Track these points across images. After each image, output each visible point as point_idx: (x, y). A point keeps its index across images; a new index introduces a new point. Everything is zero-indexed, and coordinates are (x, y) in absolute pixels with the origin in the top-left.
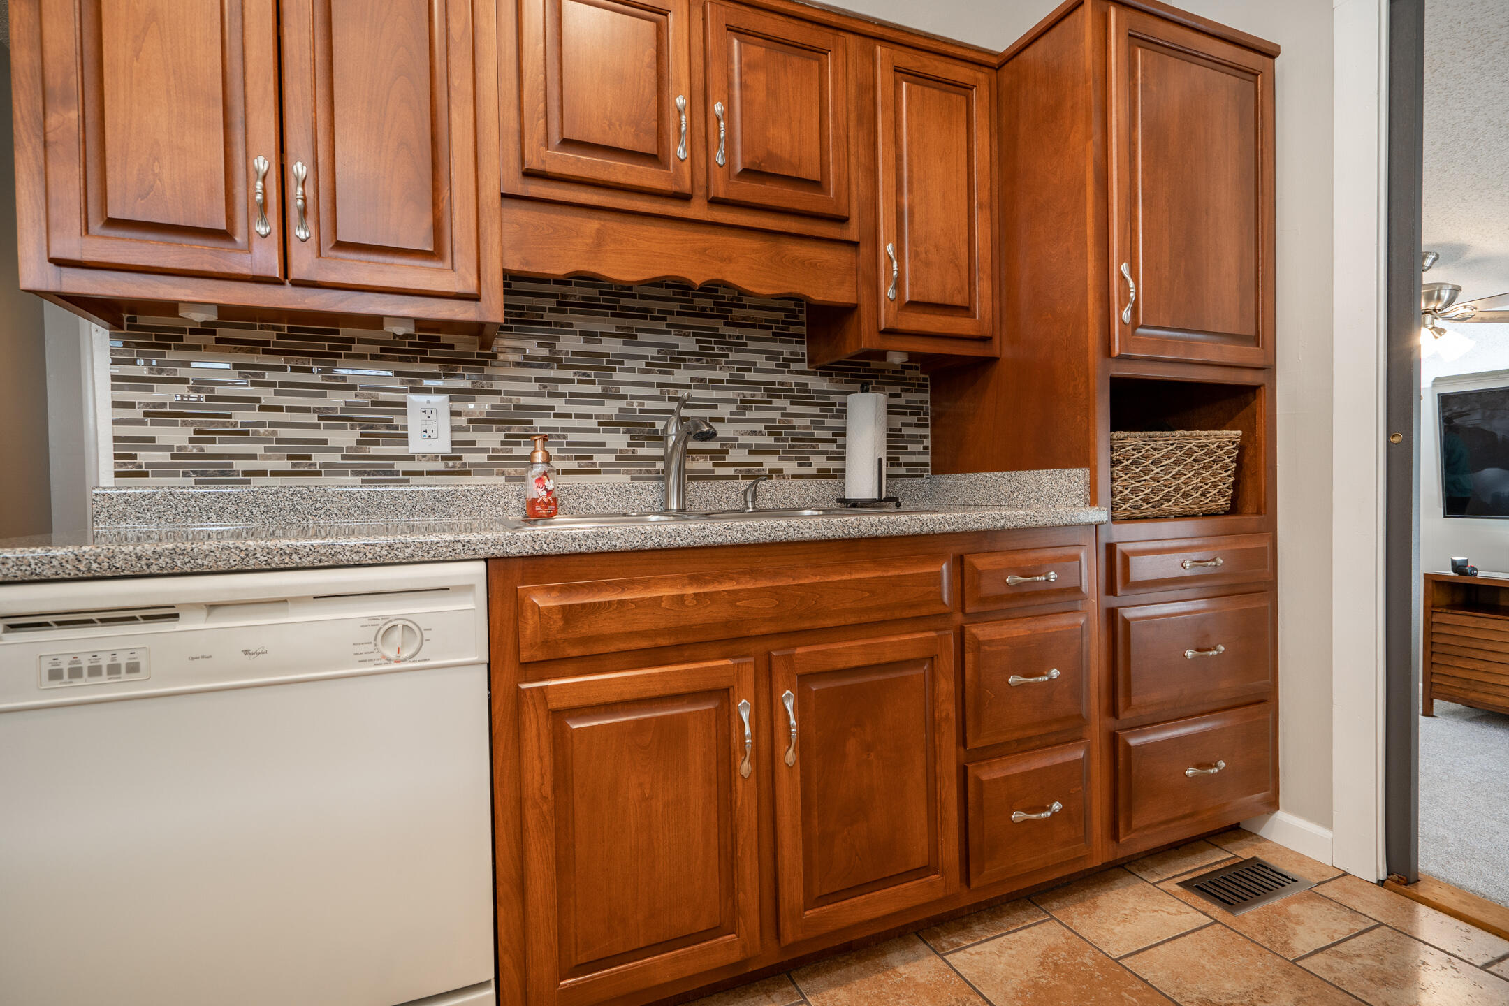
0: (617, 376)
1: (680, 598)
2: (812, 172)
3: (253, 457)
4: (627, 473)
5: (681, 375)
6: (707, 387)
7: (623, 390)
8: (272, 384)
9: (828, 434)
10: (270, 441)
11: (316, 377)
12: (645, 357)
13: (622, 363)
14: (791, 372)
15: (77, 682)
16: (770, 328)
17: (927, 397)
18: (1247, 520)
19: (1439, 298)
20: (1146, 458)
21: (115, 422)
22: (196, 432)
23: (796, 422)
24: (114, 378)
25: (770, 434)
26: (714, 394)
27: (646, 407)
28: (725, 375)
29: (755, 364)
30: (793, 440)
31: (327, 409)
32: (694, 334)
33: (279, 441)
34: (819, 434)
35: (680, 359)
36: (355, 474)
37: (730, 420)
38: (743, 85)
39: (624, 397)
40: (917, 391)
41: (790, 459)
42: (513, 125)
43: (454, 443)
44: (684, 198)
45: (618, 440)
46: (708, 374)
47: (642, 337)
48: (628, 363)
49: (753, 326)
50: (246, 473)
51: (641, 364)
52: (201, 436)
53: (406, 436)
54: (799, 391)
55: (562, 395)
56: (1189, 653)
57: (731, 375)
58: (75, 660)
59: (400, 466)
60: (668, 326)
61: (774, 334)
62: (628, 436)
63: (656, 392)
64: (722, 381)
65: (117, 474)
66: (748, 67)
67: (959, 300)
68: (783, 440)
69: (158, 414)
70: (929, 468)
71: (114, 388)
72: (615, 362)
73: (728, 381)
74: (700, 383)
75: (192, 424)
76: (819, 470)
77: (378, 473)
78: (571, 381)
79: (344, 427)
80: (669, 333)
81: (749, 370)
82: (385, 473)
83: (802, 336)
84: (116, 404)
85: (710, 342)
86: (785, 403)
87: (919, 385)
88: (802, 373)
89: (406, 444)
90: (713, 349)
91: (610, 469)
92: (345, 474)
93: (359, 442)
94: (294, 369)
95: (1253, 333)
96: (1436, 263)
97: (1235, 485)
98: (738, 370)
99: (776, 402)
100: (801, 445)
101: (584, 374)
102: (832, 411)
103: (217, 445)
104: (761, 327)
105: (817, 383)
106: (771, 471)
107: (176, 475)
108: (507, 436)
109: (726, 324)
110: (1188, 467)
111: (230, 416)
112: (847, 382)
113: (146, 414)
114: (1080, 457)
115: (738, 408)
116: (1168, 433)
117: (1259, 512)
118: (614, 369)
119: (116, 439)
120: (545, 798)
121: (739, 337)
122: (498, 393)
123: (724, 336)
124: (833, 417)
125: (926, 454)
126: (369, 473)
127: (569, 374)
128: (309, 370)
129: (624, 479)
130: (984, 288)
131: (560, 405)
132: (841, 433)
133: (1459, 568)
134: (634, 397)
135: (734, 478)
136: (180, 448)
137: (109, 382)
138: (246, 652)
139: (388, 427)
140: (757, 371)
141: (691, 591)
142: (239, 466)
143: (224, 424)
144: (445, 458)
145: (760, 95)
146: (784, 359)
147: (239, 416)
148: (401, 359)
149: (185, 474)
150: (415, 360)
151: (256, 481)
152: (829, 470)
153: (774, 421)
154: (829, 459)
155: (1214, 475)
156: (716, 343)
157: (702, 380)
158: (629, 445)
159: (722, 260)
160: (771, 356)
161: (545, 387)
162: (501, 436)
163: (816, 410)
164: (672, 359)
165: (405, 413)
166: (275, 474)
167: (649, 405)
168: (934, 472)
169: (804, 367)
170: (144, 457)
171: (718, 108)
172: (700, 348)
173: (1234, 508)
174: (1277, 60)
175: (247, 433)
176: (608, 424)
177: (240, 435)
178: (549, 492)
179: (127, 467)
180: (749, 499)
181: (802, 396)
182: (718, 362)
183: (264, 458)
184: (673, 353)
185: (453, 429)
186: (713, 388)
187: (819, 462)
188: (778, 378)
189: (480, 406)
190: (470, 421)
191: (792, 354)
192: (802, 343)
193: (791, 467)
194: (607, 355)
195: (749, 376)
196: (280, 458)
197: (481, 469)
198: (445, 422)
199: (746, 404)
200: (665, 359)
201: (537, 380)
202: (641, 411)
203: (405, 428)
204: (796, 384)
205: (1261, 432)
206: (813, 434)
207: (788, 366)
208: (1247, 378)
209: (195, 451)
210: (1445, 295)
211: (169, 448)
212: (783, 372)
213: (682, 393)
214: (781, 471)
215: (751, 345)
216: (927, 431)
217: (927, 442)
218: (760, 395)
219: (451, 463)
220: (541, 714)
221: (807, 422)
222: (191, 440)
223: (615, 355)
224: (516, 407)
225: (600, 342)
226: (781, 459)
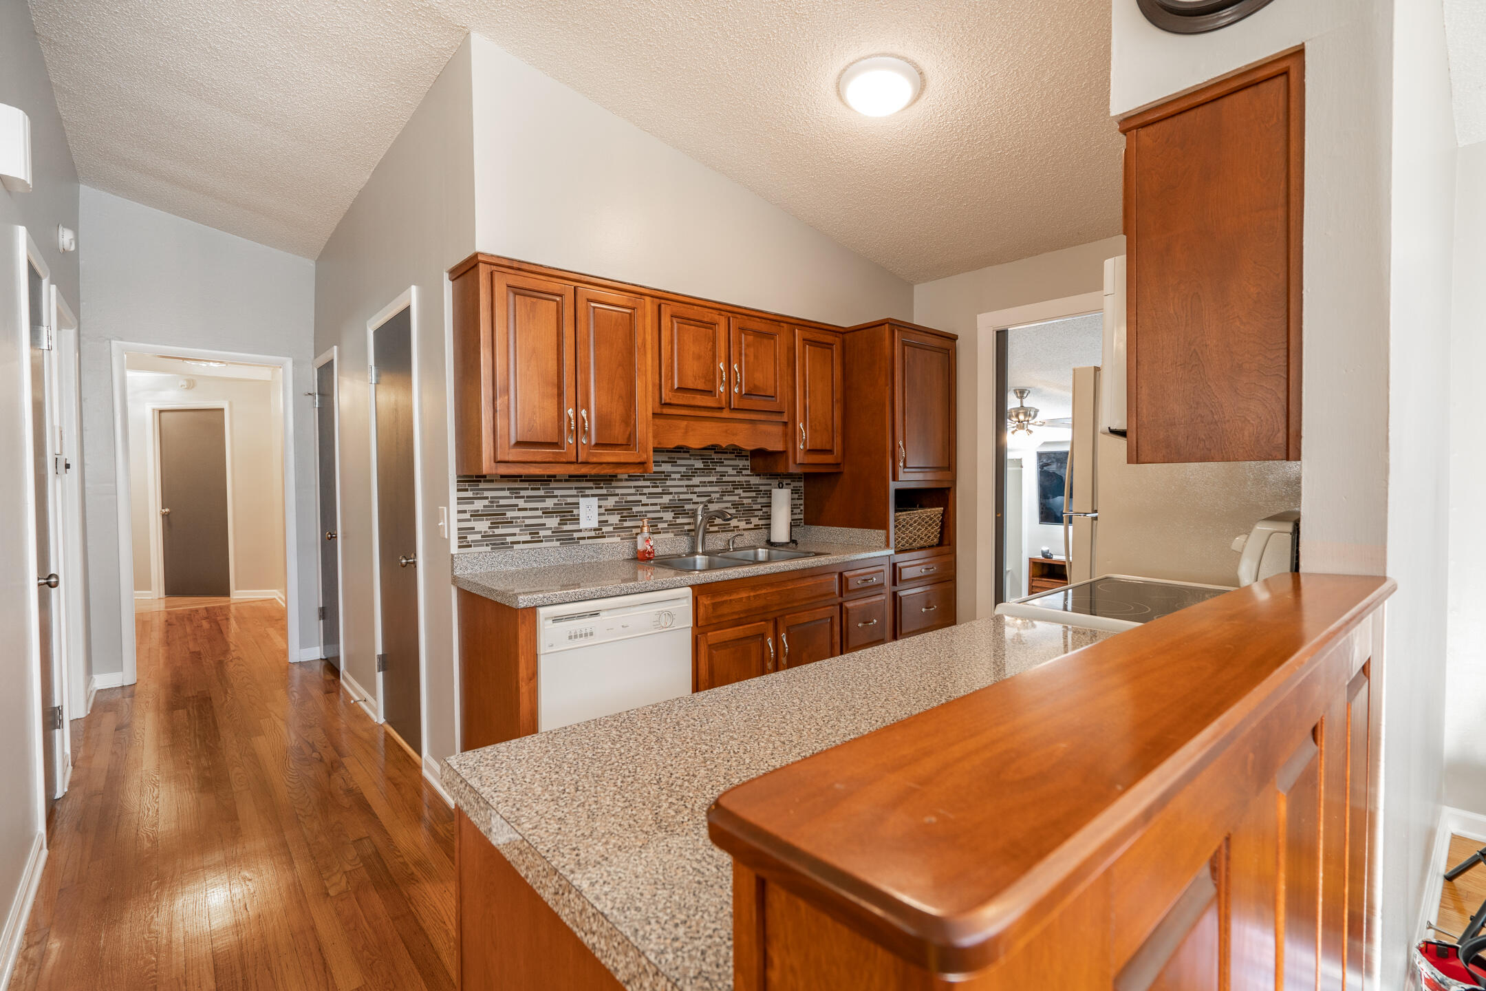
0: (669, 483)
1: (749, 597)
2: (770, 392)
3: (515, 535)
4: (672, 532)
5: (696, 481)
6: (706, 486)
7: (671, 490)
8: (523, 497)
9: (759, 507)
10: (522, 526)
11: (541, 493)
12: (680, 472)
13: (670, 476)
14: (743, 475)
15: (576, 640)
16: (734, 453)
17: (802, 484)
18: (945, 549)
19: (1030, 415)
20: (907, 523)
21: (459, 521)
22: (492, 523)
23: (745, 501)
24: (458, 499)
25: (734, 508)
26: (709, 489)
27: (681, 498)
28: (714, 479)
29: (727, 472)
30: (744, 510)
31: (546, 508)
32: (702, 459)
33: (526, 526)
34: (755, 507)
35: (695, 472)
36: (557, 540)
37: (717, 502)
38: (745, 355)
39: (671, 493)
40: (798, 481)
41: (742, 520)
42: (658, 382)
43: (599, 522)
44: (721, 409)
45: (668, 516)
46: (707, 479)
47: (679, 462)
48: (673, 476)
49: (726, 453)
50: (512, 543)
51: (678, 476)
52: (494, 525)
53: (578, 519)
54: (746, 485)
55: (645, 494)
56: (924, 610)
57: (717, 479)
58: (576, 632)
59: (576, 535)
60: (690, 455)
61: (736, 456)
62: (673, 513)
63: (685, 490)
64: (713, 482)
65: (460, 547)
66: (748, 346)
67: (828, 447)
68: (739, 511)
69: (476, 515)
70: (803, 521)
71: (458, 503)
72: (667, 476)
73: (716, 482)
74: (704, 484)
75: (490, 519)
76: (755, 525)
77: (567, 540)
78: (648, 487)
79: (553, 517)
80: (690, 459)
81: (725, 476)
82: (570, 539)
83: (747, 456)
84: (459, 512)
85: (708, 462)
86: (740, 491)
87: (799, 478)
88: (748, 475)
89: (579, 523)
90: (709, 466)
91: (666, 531)
92: (553, 540)
93: (559, 524)
94: (532, 489)
95: (947, 466)
96: (1029, 395)
97: (941, 533)
98: (721, 476)
99: (737, 492)
100: (748, 512)
101: (654, 483)
102: (760, 494)
103: (500, 529)
104: (730, 453)
105: (755, 480)
106: (734, 527)
107: (483, 545)
108: (621, 517)
109: (715, 453)
110: (923, 526)
111: (505, 514)
112: (767, 479)
113: (471, 516)
114: (884, 526)
115: (720, 495)
116: (915, 512)
117: (949, 545)
118: (667, 479)
119: (459, 529)
120: (706, 680)
121: (721, 459)
122: (617, 495)
123: (714, 459)
124: (761, 497)
125: (801, 514)
126: (563, 540)
127: (648, 483)
128: (539, 489)
129: (671, 535)
130: (838, 440)
131: (644, 499)
132: (769, 505)
133: (1045, 554)
134: (675, 493)
135: (719, 532)
136: (485, 532)
137: (456, 501)
138: (623, 626)
139: (571, 516)
140: (728, 476)
141: (752, 594)
142: (509, 539)
143: (503, 519)
144: (595, 530)
145: (751, 359)
146: (740, 469)
147: (510, 514)
148: (577, 481)
149: (487, 545)
150: (583, 481)
151: (516, 546)
152: (759, 525)
153: (735, 501)
154: (759, 519)
155: (933, 528)
156: (711, 462)
157: (705, 482)
158: (674, 518)
159: (733, 435)
160: (734, 468)
161: (638, 491)
162: (619, 517)
163: (754, 494)
164: (692, 472)
165: (578, 508)
166: (524, 542)
167: (682, 497)
168: (805, 524)
169: (748, 472)
170: (470, 538)
171: (736, 367)
172: (704, 466)
173: (940, 544)
174: (957, 341)
175: (512, 522)
176: (665, 508)
177: (509, 523)
178: (651, 547)
179: (464, 544)
180: (731, 544)
181: (748, 487)
182: (711, 472)
183: (520, 535)
184: (692, 469)
185: (599, 514)
186: (710, 486)
187: (755, 521)
188: (737, 479)
189: (610, 502)
190: (606, 510)
191: (743, 466)
192: (748, 460)
193: (742, 525)
194: (664, 472)
195: (725, 479)
196: (526, 534)
197: (610, 534)
198: (596, 511)
199: (723, 493)
200: (689, 473)
201: (635, 487)
202: (679, 500)
203: (578, 515)
204: (745, 482)
205: (950, 508)
206: (752, 507)
207: (742, 472)
208: (945, 485)
209: (491, 533)
210: (1032, 413)
211: (480, 532)
212: (739, 476)
213: (696, 489)
214: (738, 527)
215: (726, 462)
216: (802, 502)
217: (802, 507)
218: (730, 488)
219: (597, 532)
220: (706, 646)
221: (749, 501)
222: (490, 528)
223: (668, 472)
224: (626, 502)
225: (661, 466)
226: (739, 521)
